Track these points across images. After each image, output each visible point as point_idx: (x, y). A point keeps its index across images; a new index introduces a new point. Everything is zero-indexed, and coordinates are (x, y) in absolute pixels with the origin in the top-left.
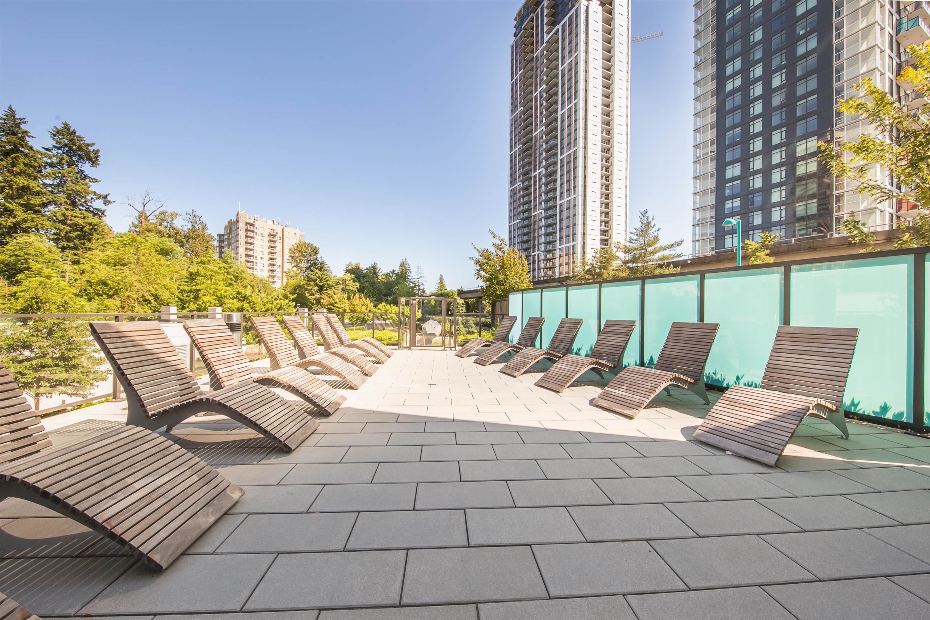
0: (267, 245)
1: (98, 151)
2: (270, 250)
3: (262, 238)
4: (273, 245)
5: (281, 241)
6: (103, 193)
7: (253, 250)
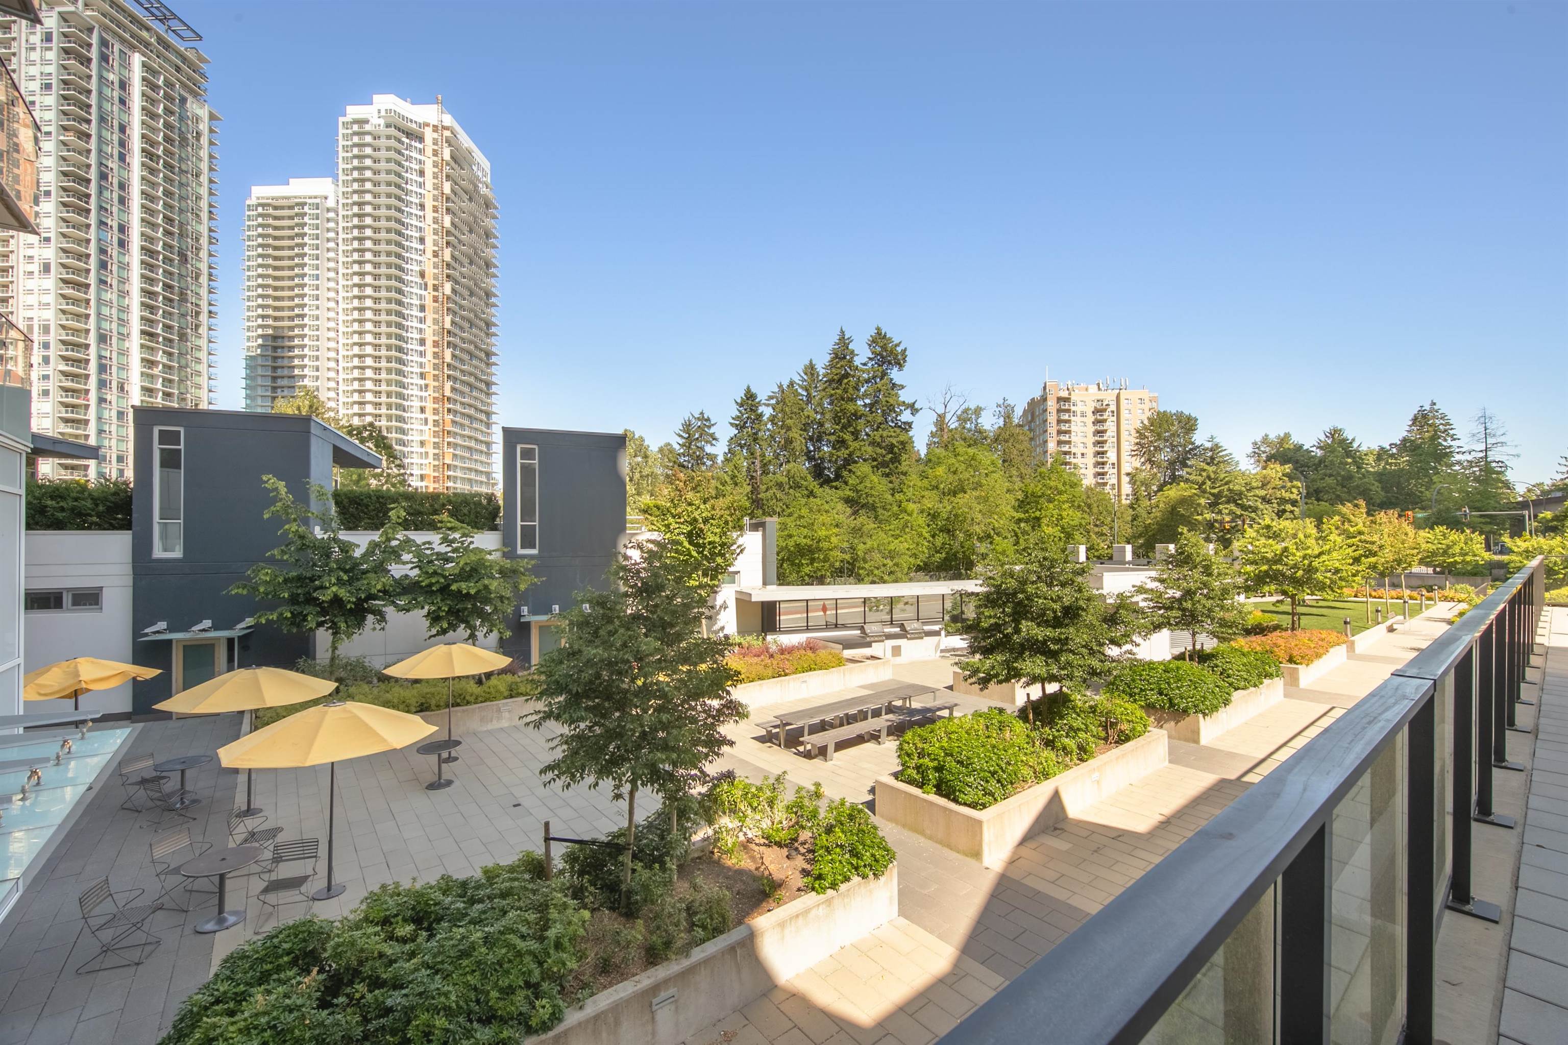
0: (1091, 429)
1: (905, 350)
2: (1097, 438)
3: (1084, 419)
4: (1101, 428)
5: (1114, 419)
6: (911, 401)
7: (1069, 442)
